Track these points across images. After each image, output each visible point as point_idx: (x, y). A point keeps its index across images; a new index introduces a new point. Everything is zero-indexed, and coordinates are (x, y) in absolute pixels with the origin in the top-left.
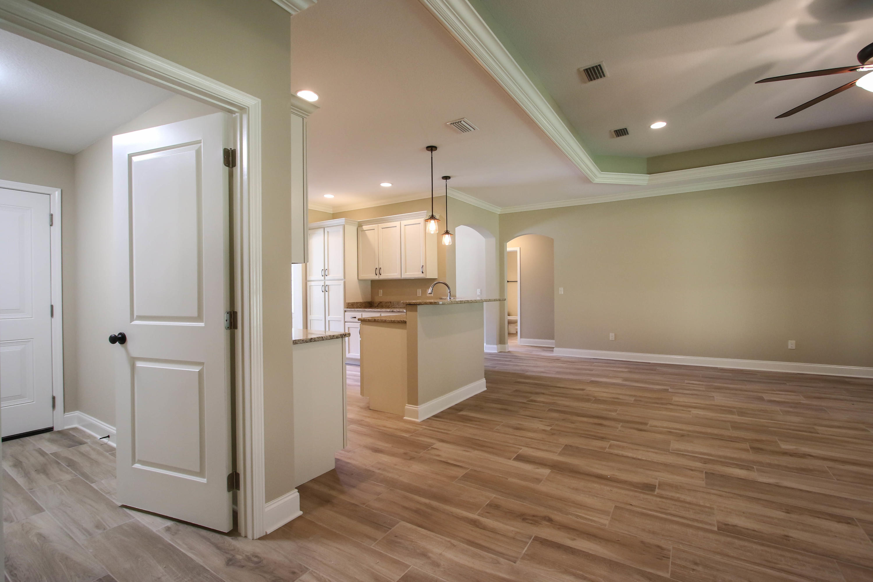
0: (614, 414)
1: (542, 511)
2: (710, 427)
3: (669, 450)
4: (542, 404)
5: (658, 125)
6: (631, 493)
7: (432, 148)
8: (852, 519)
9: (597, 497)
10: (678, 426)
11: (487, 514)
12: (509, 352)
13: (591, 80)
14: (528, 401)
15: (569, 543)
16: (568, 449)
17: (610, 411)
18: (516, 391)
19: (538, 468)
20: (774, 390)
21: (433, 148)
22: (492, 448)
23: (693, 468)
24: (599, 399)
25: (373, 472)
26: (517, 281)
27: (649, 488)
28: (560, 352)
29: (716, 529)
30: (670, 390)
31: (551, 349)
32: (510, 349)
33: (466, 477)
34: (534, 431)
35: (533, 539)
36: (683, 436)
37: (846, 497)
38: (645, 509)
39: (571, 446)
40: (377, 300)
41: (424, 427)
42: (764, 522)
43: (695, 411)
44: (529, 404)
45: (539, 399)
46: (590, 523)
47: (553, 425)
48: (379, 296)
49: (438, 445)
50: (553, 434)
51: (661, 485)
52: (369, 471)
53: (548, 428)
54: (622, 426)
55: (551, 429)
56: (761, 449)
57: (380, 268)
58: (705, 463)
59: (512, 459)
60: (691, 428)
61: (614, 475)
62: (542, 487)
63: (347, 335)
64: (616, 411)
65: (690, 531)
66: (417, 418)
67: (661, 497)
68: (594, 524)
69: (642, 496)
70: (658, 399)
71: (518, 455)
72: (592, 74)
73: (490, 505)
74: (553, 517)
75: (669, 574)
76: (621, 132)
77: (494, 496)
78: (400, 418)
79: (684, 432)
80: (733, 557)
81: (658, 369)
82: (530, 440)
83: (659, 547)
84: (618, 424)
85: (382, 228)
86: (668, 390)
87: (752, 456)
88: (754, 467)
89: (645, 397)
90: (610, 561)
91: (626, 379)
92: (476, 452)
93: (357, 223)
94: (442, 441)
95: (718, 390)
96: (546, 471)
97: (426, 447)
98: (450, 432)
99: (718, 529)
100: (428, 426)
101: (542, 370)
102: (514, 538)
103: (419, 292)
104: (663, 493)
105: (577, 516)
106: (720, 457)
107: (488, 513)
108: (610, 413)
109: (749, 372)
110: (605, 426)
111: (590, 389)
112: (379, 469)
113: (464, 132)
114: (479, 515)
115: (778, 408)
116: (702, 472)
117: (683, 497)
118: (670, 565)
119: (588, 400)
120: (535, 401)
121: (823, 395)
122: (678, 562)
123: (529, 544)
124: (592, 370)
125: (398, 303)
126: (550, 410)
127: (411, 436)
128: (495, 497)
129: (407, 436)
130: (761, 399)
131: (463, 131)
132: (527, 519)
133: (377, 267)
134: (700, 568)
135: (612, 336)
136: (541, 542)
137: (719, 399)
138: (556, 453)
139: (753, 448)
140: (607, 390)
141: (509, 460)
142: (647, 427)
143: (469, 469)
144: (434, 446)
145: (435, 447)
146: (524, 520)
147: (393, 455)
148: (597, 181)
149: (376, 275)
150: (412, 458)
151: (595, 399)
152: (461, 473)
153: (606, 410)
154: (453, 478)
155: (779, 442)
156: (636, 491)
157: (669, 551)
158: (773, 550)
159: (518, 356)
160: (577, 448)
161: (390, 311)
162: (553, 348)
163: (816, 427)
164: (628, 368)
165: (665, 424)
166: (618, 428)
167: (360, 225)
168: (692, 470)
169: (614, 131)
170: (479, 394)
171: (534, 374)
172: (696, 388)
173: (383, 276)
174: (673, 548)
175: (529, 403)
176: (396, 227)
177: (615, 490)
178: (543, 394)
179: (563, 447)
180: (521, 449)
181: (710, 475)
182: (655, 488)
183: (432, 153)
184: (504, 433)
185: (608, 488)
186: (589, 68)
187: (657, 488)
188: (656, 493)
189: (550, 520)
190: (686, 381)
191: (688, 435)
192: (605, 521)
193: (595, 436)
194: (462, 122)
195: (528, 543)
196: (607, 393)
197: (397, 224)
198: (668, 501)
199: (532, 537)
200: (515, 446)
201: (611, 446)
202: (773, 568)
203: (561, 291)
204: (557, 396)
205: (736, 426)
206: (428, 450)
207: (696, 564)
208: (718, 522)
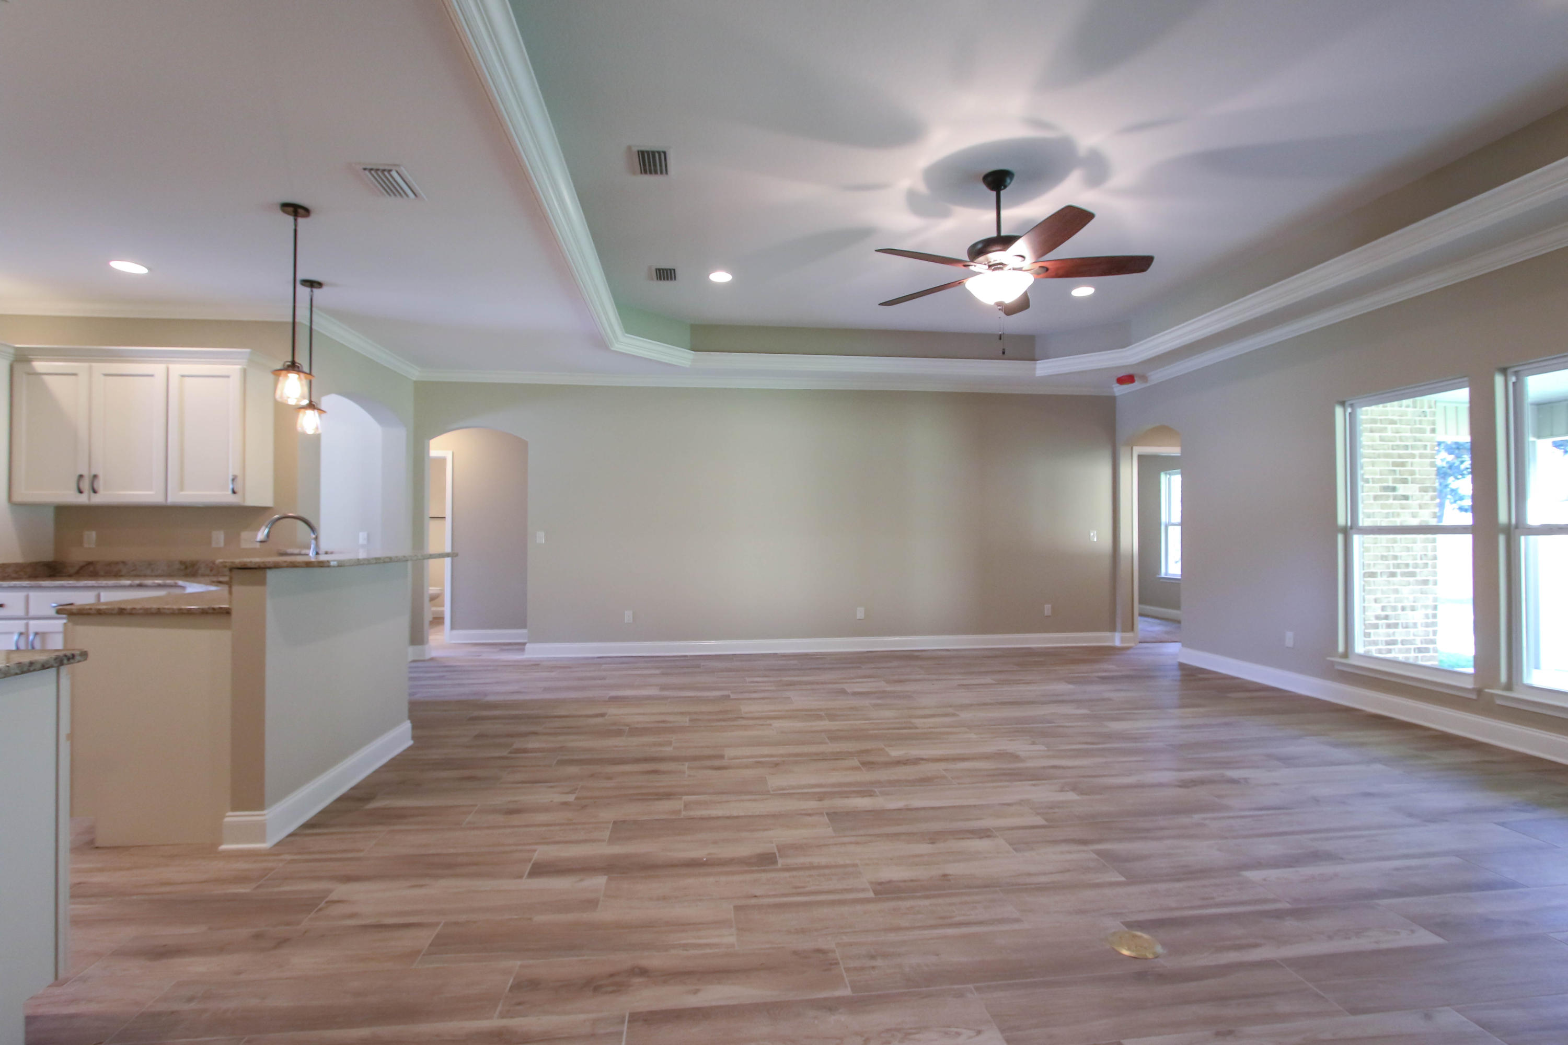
0: (668, 750)
1: (624, 960)
2: (803, 743)
3: (769, 791)
4: (539, 754)
5: (721, 277)
6: (748, 877)
7: (296, 210)
8: (988, 830)
9: (700, 900)
10: (766, 750)
11: (518, 1008)
12: (432, 659)
13: (646, 172)
14: (510, 753)
15: (692, 1001)
16: (621, 829)
17: (660, 745)
18: (478, 737)
19: (581, 880)
20: (853, 678)
21: (300, 211)
22: (476, 864)
23: (810, 812)
24: (636, 728)
25: (173, 1013)
26: (445, 518)
27: (766, 860)
28: (536, 651)
29: (871, 895)
30: (732, 696)
31: (520, 647)
32: (434, 654)
33: (441, 944)
34: (546, 809)
35: (629, 1022)
36: (776, 765)
37: (974, 803)
38: (775, 896)
39: (624, 822)
40: (77, 556)
41: (288, 857)
42: (917, 865)
43: (776, 724)
44: (512, 758)
45: (530, 745)
46: (708, 951)
47: (576, 789)
48: (86, 546)
49: (341, 890)
50: (584, 807)
51: (783, 849)
52: (160, 1014)
53: (571, 798)
54: (689, 768)
55: (577, 798)
56: (873, 763)
57: (95, 476)
58: (820, 800)
59: (525, 876)
60: (782, 750)
61: (710, 854)
62: (606, 914)
63: (78, 658)
64: (670, 743)
65: (845, 909)
66: (263, 840)
67: (788, 869)
68: (717, 950)
69: (764, 876)
70: (721, 712)
71: (534, 865)
72: (649, 162)
73: (517, 986)
74: (644, 963)
75: (849, 989)
76: (666, 274)
77: (519, 963)
78: (210, 851)
79: (775, 759)
80: (907, 929)
81: (702, 664)
82: (544, 828)
83: (818, 951)
84: (683, 765)
85: (106, 375)
86: (729, 696)
87: (866, 776)
88: (876, 790)
89: (703, 713)
90: (765, 1004)
91: (663, 688)
92: (443, 883)
93: (12, 351)
94: (348, 879)
95: (792, 687)
96: (600, 881)
97: (310, 904)
98: (361, 854)
99: (875, 894)
100: (300, 853)
101: (515, 687)
102: (593, 1035)
103: (219, 538)
104: (790, 861)
105: (685, 947)
106: (833, 785)
107: (519, 1004)
108: (663, 749)
109: (817, 655)
110: (664, 773)
111: (613, 711)
112: (191, 999)
113: (390, 195)
114: (503, 1018)
115: (867, 702)
116: (822, 814)
117: (816, 860)
118: (845, 975)
119: (619, 733)
120: (525, 751)
121: (903, 677)
122: (852, 964)
123: (625, 1033)
124: (604, 678)
125: (150, 564)
126: (562, 763)
127: (258, 887)
128: (521, 966)
129: (248, 890)
130: (843, 692)
131: (387, 192)
132: (600, 986)
133: (84, 472)
134: (879, 962)
135: (628, 616)
136: (645, 1020)
137: (800, 700)
138: (603, 841)
139: (864, 764)
140: (641, 710)
141: (518, 881)
142: (724, 762)
143: (442, 924)
144: (333, 896)
145: (336, 898)
146: (597, 989)
147: (221, 949)
148: (617, 347)
149: (81, 492)
150: (281, 942)
151: (629, 728)
152: (424, 938)
153: (655, 744)
154: (412, 955)
155: (887, 749)
156: (752, 872)
157: (833, 951)
158: (940, 901)
159: (459, 666)
160: (635, 822)
161: (131, 586)
162: (524, 644)
163: (914, 720)
164: (658, 668)
165: (748, 751)
166: (684, 773)
167: (21, 358)
168: (810, 815)
169: (656, 269)
170: (400, 755)
171: (501, 698)
172: (767, 688)
173: (104, 497)
174: (838, 944)
175: (513, 755)
176: (152, 376)
177: (723, 879)
178: (535, 733)
179: (611, 828)
180: (535, 851)
181: (834, 816)
182: (776, 857)
183: (296, 220)
184: (488, 828)
185: (711, 879)
186: (648, 152)
187: (778, 857)
188: (780, 866)
189: (643, 972)
190: (748, 679)
191: (784, 761)
192: (728, 938)
193: (657, 794)
194: (394, 174)
195: (622, 1033)
196: (644, 714)
197: (157, 369)
198: (801, 873)
199: (624, 1017)
200: (520, 848)
201: (687, 806)
202: (951, 925)
203: (541, 538)
204: (560, 734)
205: (834, 737)
206: (320, 910)
207: (873, 957)
208: (871, 883)
